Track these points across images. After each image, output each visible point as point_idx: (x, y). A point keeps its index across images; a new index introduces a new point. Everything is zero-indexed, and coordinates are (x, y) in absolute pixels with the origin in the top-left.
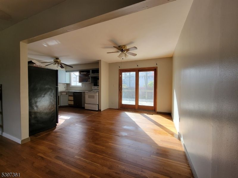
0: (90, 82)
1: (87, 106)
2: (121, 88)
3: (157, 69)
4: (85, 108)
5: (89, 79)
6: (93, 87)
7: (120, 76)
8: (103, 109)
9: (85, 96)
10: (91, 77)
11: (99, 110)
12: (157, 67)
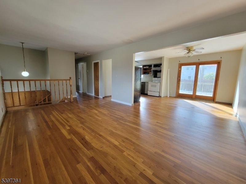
0: (152, 75)
1: (149, 93)
2: (180, 80)
3: (221, 62)
4: (148, 94)
5: (151, 72)
6: (153, 78)
7: (180, 69)
8: (163, 95)
9: (148, 85)
10: (153, 71)
11: (160, 97)
12: (221, 60)
